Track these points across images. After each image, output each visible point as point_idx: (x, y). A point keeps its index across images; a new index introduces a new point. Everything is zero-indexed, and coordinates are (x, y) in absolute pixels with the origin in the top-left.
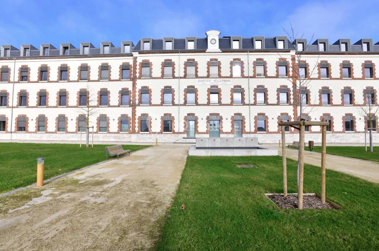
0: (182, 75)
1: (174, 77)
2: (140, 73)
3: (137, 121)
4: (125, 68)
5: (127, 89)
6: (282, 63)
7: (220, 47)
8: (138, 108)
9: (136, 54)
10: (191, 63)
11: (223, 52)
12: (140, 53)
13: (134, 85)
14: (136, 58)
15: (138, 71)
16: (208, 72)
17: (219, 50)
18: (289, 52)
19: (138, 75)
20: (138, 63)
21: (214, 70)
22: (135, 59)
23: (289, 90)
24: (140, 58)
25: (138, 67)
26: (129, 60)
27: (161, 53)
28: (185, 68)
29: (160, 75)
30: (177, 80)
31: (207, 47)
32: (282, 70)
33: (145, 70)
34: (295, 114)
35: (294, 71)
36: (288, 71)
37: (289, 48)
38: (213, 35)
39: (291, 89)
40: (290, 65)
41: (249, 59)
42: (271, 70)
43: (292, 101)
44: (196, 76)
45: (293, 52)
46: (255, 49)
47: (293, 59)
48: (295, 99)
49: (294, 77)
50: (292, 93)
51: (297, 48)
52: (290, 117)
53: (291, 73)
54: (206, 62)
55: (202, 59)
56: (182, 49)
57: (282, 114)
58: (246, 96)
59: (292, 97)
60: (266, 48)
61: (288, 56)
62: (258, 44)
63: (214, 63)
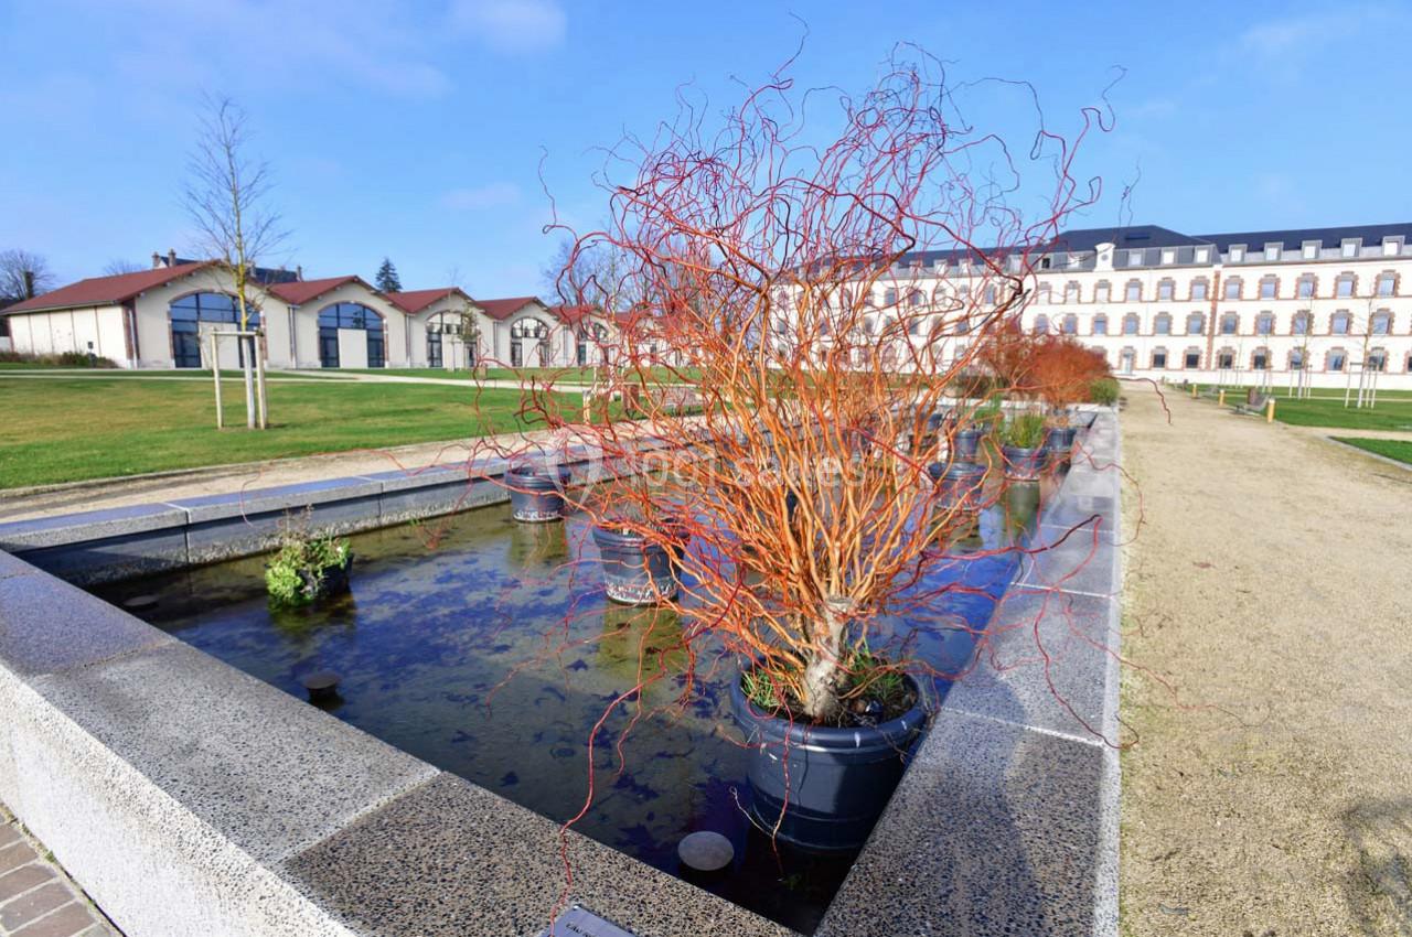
0: (1061, 300)
6: (1198, 282)
7: (1113, 266)
10: (1073, 285)
11: (1117, 270)
16: (1095, 296)
17: (1112, 269)
18: (1211, 266)
21: (1102, 293)
23: (1204, 317)
28: (1065, 292)
31: (1095, 266)
32: (1200, 289)
34: (1210, 348)
35: (1216, 292)
36: (1206, 292)
37: (1213, 260)
38: (1106, 249)
39: (1209, 315)
40: (1212, 285)
41: (1150, 278)
42: (1182, 291)
43: (1207, 331)
44: (1079, 302)
45: (1218, 267)
46: (1161, 265)
47: (1217, 276)
48: (1212, 329)
49: (1215, 300)
50: (1208, 321)
51: (1229, 258)
52: (1201, 352)
53: (1210, 295)
54: (1093, 284)
55: (1087, 281)
56: (1062, 267)
57: (1190, 348)
58: (1142, 326)
59: (1207, 326)
60: (1179, 262)
61: (1209, 273)
62: (1168, 257)
63: (1104, 284)
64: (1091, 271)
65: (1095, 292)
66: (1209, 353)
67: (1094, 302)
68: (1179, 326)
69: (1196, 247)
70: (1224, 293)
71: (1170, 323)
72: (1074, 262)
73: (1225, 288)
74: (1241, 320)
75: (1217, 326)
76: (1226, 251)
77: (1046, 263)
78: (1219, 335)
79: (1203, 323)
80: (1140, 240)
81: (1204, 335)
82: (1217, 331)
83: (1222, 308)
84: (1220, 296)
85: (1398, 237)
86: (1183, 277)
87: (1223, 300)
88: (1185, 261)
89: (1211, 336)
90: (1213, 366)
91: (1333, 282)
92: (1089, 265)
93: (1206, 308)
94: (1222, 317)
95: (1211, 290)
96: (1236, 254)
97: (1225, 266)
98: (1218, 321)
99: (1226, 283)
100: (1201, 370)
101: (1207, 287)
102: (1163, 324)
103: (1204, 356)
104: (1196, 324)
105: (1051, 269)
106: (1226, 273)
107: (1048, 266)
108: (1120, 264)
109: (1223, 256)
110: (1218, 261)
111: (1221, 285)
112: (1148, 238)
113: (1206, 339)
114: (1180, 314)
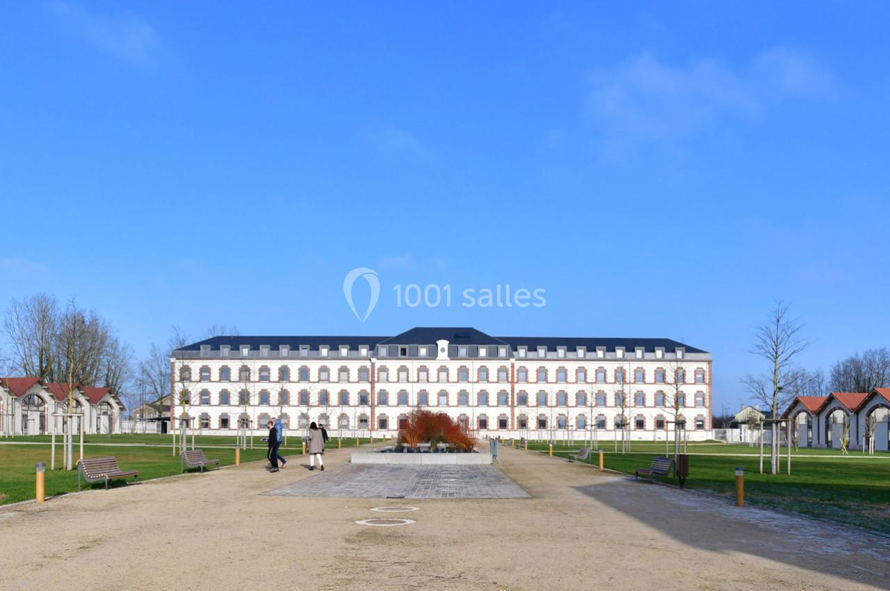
0: (416, 380)
1: (408, 382)
2: (378, 377)
3: (376, 420)
4: (362, 370)
5: (365, 391)
6: (502, 370)
7: (449, 356)
8: (377, 409)
9: (374, 360)
10: (423, 369)
11: (451, 359)
12: (378, 359)
13: (373, 388)
14: (374, 363)
15: (376, 375)
16: (438, 377)
17: (448, 358)
18: (508, 359)
19: (376, 379)
20: (376, 369)
21: (443, 375)
22: (373, 365)
23: (508, 393)
24: (378, 364)
25: (376, 372)
26: (367, 364)
27: (396, 359)
28: (418, 374)
29: (396, 380)
30: (411, 384)
31: (437, 355)
33: (383, 375)
34: (513, 414)
35: (513, 377)
36: (507, 377)
37: (509, 356)
38: (443, 344)
39: (510, 393)
40: (510, 372)
41: (473, 366)
42: (493, 376)
43: (510, 403)
44: (428, 381)
45: (512, 360)
46: (479, 357)
47: (513, 366)
48: (513, 402)
49: (513, 382)
50: (510, 396)
51: (519, 354)
52: (508, 417)
53: (510, 379)
54: (436, 369)
55: (433, 366)
56: (415, 356)
57: (501, 415)
58: (470, 399)
59: (510, 400)
60: (489, 356)
61: (508, 364)
62: (483, 352)
63: (443, 369)
64: (435, 359)
65: (438, 374)
66: (513, 418)
67: (438, 381)
68: (493, 400)
69: (499, 346)
70: (518, 378)
71: (487, 398)
72: (423, 351)
73: (518, 374)
74: (529, 396)
75: (516, 400)
76: (516, 350)
77: (404, 352)
78: (517, 406)
79: (507, 398)
80: (464, 338)
81: (508, 406)
82: (516, 404)
83: (518, 388)
84: (516, 380)
85: (603, 347)
86: (493, 366)
87: (517, 382)
88: (493, 355)
89: (513, 407)
90: (516, 427)
91: (575, 373)
92: (433, 355)
93: (507, 387)
94: (518, 394)
95: (510, 376)
96: (522, 352)
97: (516, 360)
98: (516, 396)
99: (518, 371)
100: (509, 430)
101: (507, 374)
102: (483, 398)
103: (510, 420)
104: (503, 398)
105: (407, 356)
106: (518, 365)
107: (405, 354)
108: (453, 355)
109: (515, 353)
110: (512, 356)
111: (515, 373)
112: (469, 337)
113: (509, 409)
114: (493, 390)
